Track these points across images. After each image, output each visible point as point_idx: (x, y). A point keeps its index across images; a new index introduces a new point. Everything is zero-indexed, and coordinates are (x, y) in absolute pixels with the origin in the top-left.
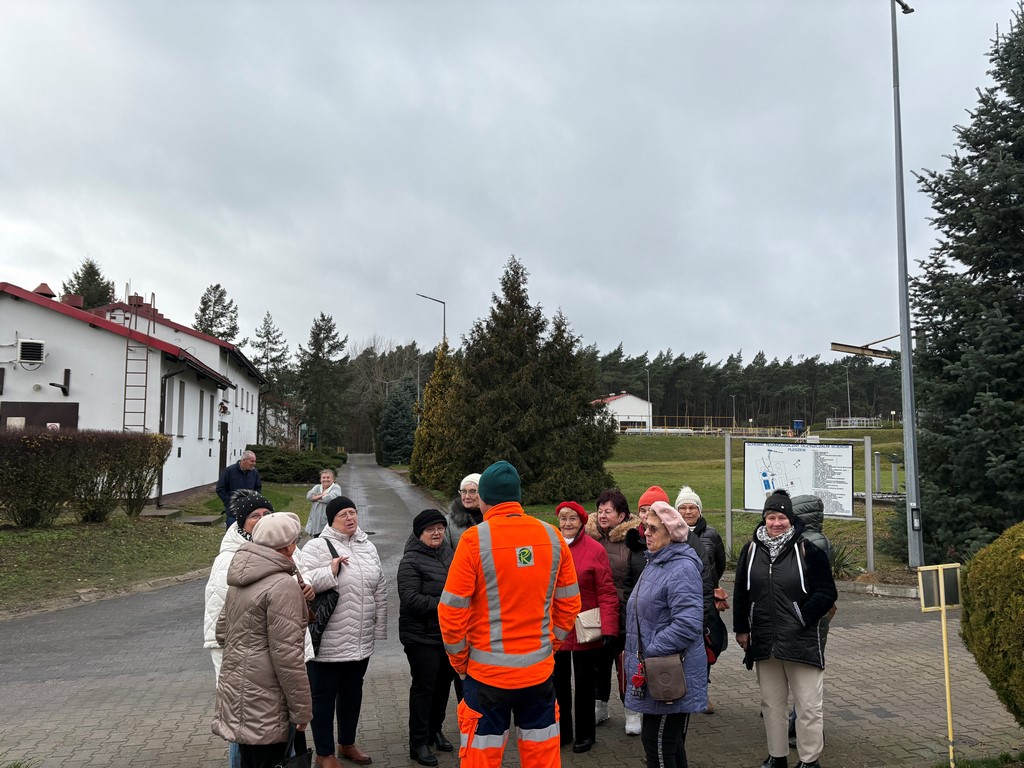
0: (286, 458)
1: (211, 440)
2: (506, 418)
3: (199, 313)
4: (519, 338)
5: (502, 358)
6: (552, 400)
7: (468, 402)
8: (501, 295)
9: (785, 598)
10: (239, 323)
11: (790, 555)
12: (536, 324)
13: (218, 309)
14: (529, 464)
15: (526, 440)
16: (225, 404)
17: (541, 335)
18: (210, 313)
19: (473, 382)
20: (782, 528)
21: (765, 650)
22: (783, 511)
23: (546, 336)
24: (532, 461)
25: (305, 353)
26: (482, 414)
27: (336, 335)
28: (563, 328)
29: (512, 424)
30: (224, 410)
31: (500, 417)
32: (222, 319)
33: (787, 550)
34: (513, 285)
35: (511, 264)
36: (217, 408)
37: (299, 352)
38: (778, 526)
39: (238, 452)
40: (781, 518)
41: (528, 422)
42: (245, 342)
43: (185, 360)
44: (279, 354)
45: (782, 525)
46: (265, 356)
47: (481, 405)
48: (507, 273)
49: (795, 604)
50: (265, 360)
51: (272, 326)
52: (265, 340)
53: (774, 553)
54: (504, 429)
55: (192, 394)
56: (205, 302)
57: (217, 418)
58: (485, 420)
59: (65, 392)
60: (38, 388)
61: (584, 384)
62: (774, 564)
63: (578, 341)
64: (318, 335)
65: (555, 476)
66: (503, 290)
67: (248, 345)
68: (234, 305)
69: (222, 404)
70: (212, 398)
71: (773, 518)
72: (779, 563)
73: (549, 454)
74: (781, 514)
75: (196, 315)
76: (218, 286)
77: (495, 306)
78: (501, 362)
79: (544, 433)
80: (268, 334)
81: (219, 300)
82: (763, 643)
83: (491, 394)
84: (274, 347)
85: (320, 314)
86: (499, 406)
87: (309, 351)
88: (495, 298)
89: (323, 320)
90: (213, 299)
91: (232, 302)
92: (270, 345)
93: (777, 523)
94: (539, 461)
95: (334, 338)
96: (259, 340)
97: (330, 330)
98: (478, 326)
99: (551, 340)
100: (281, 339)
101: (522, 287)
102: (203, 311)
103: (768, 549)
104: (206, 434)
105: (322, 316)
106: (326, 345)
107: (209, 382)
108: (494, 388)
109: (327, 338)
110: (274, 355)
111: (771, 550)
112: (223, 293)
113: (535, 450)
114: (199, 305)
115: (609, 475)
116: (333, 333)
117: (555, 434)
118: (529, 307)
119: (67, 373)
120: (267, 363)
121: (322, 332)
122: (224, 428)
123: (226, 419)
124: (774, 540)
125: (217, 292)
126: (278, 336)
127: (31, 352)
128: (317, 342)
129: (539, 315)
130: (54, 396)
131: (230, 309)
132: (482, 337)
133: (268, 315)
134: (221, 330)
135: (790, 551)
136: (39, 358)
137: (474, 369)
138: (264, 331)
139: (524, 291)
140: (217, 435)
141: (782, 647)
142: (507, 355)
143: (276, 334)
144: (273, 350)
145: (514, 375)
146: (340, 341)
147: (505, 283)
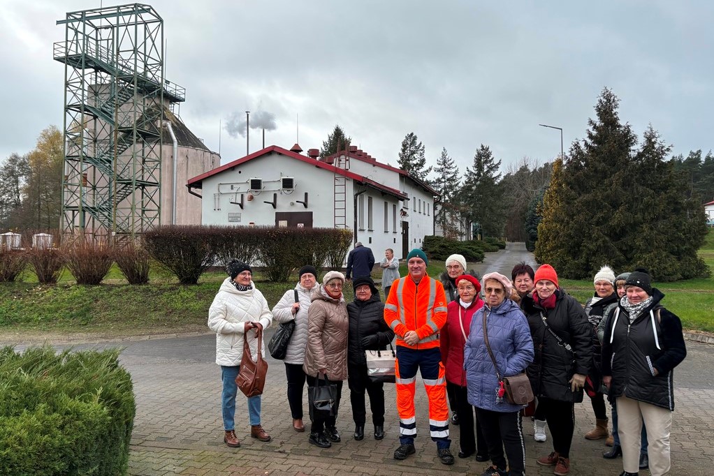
0: (447, 244)
1: (395, 232)
2: (600, 215)
3: (401, 152)
4: (610, 151)
5: (596, 168)
6: (642, 200)
7: (568, 203)
8: (596, 120)
9: (640, 352)
10: (426, 156)
11: (646, 320)
12: (626, 139)
13: (413, 148)
14: (621, 250)
15: (618, 231)
16: (404, 210)
17: (632, 148)
18: (408, 152)
19: (571, 188)
20: (641, 298)
21: (619, 390)
22: (639, 285)
23: (637, 148)
24: (624, 248)
25: (471, 173)
26: (579, 212)
27: (492, 159)
28: (653, 140)
29: (605, 219)
30: (404, 214)
31: (595, 214)
32: (415, 155)
33: (644, 315)
34: (606, 111)
35: (604, 94)
36: (398, 213)
37: (467, 173)
38: (635, 297)
39: (417, 240)
40: (637, 291)
41: (618, 217)
42: (430, 169)
43: (366, 184)
44: (452, 175)
45: (639, 296)
46: (443, 177)
47: (578, 206)
48: (601, 101)
49: (648, 357)
50: (443, 180)
51: (447, 157)
52: (443, 166)
53: (632, 317)
54: (598, 223)
55: (378, 205)
56: (404, 145)
57: (399, 219)
58: (581, 217)
59: (306, 206)
60: (293, 204)
61: (674, 186)
62: (632, 325)
63: (668, 150)
64: (480, 160)
65: (645, 260)
66: (598, 115)
67: (433, 171)
68: (422, 145)
69: (402, 210)
70: (394, 206)
71: (631, 291)
72: (636, 324)
73: (639, 242)
74: (638, 288)
75: (400, 154)
76: (412, 134)
77: (591, 128)
78: (596, 171)
79: (635, 226)
80: (445, 162)
81: (413, 143)
82: (617, 384)
83: (586, 197)
84: (449, 170)
85: (480, 145)
86: (593, 206)
87: (474, 172)
88: (591, 122)
89: (483, 149)
90: (409, 143)
91: (421, 143)
92: (446, 170)
93: (634, 294)
94: (631, 248)
95: (490, 161)
96: (439, 167)
97: (488, 156)
98: (576, 145)
99: (641, 151)
100: (453, 165)
101: (614, 111)
102: (403, 151)
103: (628, 313)
104: (390, 228)
105: (482, 146)
106: (485, 167)
107: (390, 196)
108: (589, 192)
109: (486, 162)
110: (449, 176)
111: (630, 314)
112: (415, 138)
113: (627, 240)
114: (401, 147)
115: (701, 260)
116: (490, 158)
117: (645, 227)
118: (620, 126)
119: (306, 194)
120: (445, 182)
121: (483, 157)
122: (405, 226)
123: (406, 219)
124: (633, 307)
125: (412, 138)
126: (451, 164)
127: (288, 184)
128: (479, 165)
129: (629, 131)
130: (299, 208)
131: (420, 148)
132: (580, 153)
133: (444, 150)
134: (415, 162)
135: (646, 316)
136: (292, 187)
137: (572, 178)
138: (441, 161)
139: (615, 114)
140: (400, 230)
141: (632, 389)
142: (601, 166)
143: (451, 162)
144: (448, 173)
145: (606, 181)
146: (496, 163)
147: (599, 110)
